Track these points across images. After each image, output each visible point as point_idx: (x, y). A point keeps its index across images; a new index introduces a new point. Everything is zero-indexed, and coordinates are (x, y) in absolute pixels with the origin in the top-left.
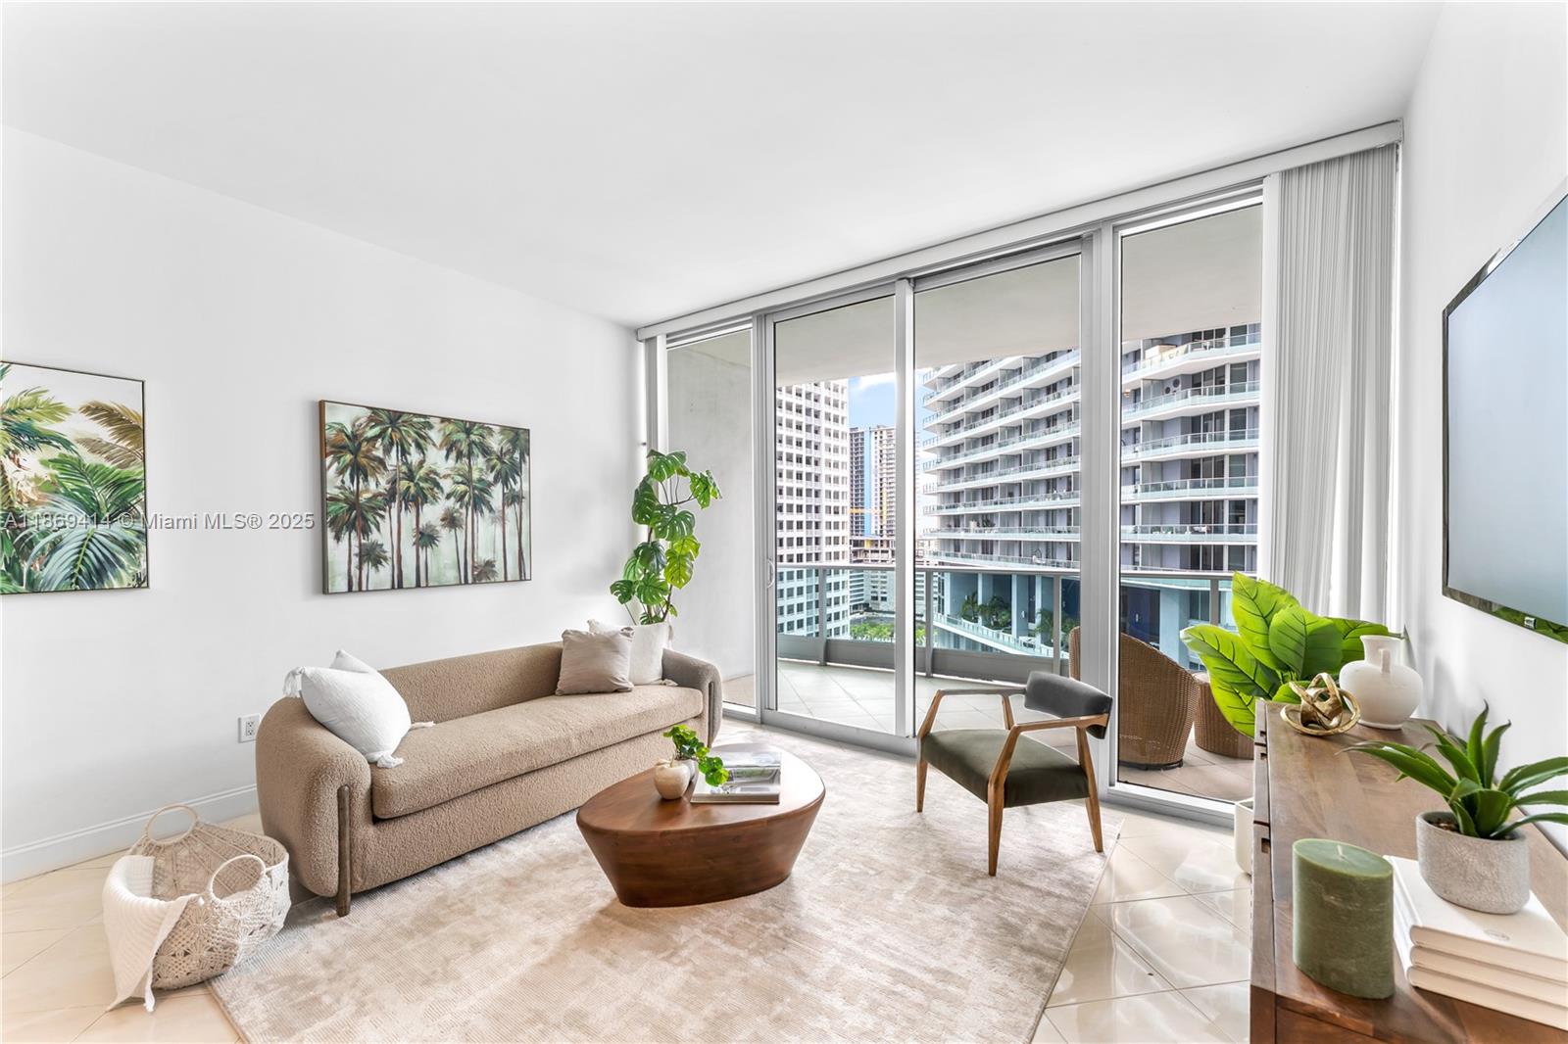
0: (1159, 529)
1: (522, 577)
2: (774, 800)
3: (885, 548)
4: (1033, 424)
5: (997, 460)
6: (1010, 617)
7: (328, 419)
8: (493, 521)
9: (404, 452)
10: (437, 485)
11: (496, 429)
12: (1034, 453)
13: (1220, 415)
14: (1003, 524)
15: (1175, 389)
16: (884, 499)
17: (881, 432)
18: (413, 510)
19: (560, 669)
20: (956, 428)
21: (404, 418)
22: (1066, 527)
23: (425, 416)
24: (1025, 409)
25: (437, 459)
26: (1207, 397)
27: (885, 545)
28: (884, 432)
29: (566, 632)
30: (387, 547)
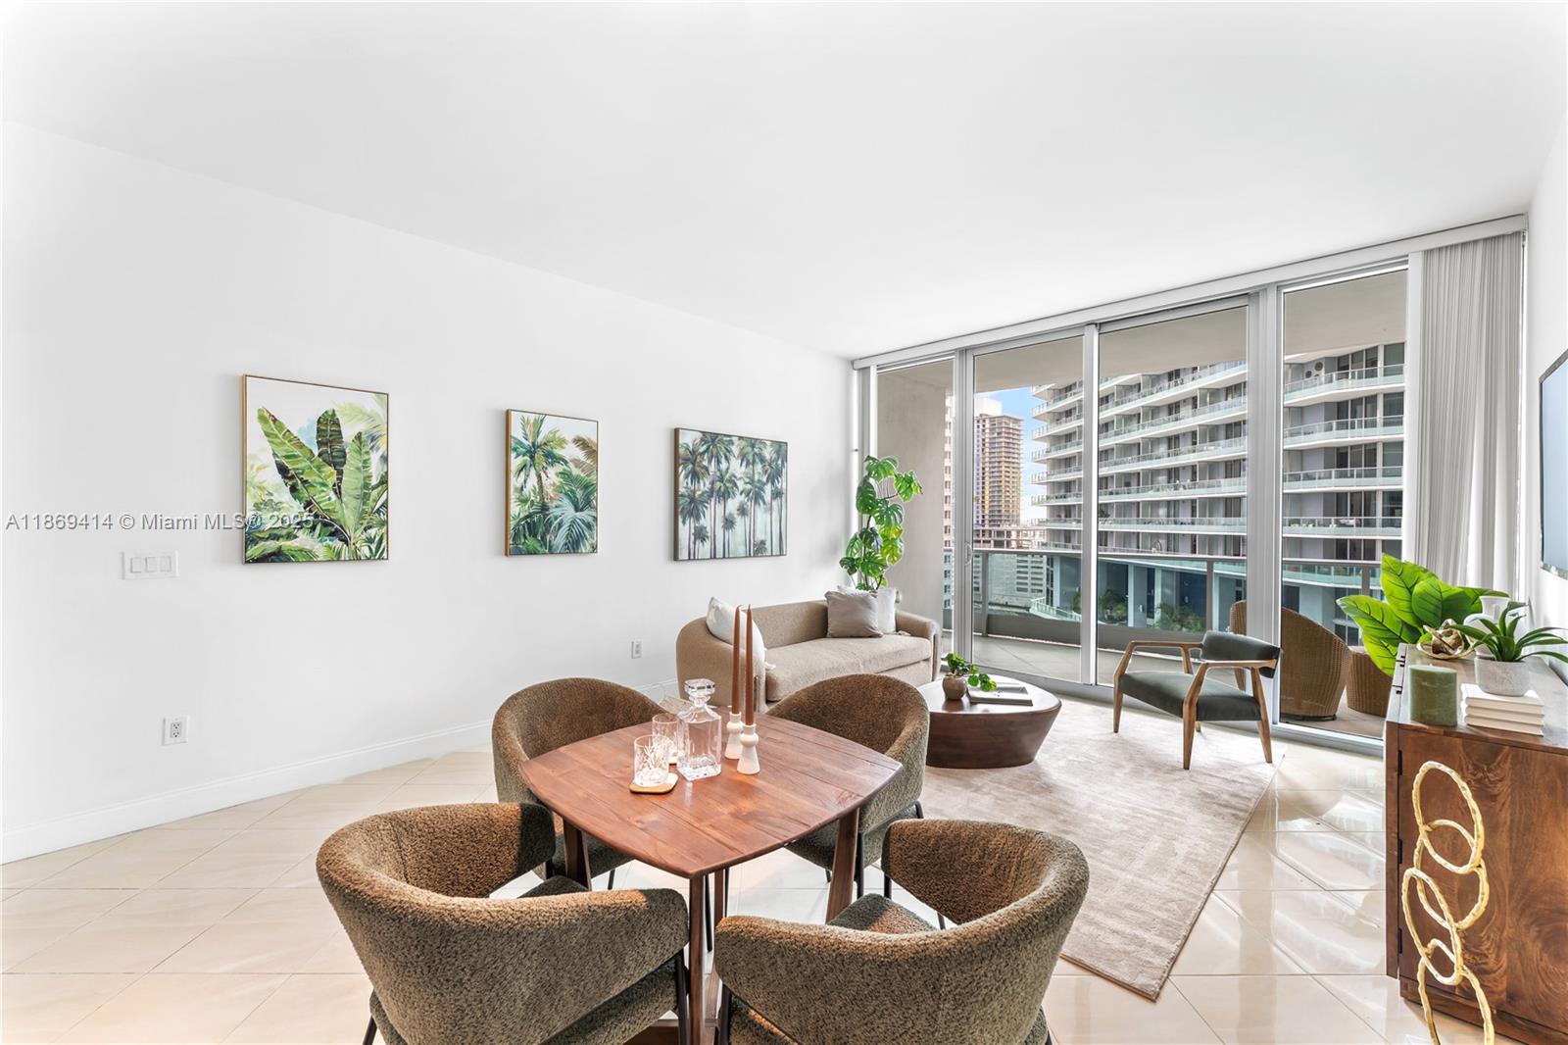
0: (1298, 522)
1: (781, 553)
2: (1029, 703)
3: (987, 538)
4: (1153, 411)
5: (1113, 449)
6: (1126, 611)
7: (681, 442)
8: (766, 511)
9: (719, 462)
10: (735, 485)
11: (768, 443)
12: (1155, 441)
13: (1371, 399)
14: (1119, 515)
15: (1318, 373)
16: (987, 487)
17: (984, 421)
18: (722, 502)
19: (827, 619)
20: (1067, 417)
21: (720, 437)
22: (1190, 519)
23: (730, 436)
24: (1144, 396)
25: (736, 468)
26: (1356, 381)
27: (987, 534)
28: (987, 421)
29: (828, 593)
30: (708, 529)
